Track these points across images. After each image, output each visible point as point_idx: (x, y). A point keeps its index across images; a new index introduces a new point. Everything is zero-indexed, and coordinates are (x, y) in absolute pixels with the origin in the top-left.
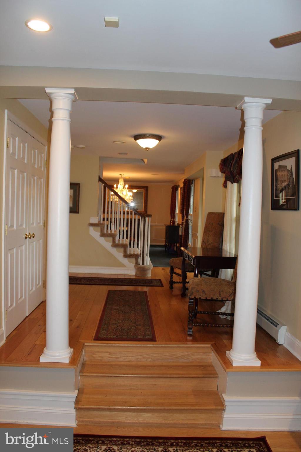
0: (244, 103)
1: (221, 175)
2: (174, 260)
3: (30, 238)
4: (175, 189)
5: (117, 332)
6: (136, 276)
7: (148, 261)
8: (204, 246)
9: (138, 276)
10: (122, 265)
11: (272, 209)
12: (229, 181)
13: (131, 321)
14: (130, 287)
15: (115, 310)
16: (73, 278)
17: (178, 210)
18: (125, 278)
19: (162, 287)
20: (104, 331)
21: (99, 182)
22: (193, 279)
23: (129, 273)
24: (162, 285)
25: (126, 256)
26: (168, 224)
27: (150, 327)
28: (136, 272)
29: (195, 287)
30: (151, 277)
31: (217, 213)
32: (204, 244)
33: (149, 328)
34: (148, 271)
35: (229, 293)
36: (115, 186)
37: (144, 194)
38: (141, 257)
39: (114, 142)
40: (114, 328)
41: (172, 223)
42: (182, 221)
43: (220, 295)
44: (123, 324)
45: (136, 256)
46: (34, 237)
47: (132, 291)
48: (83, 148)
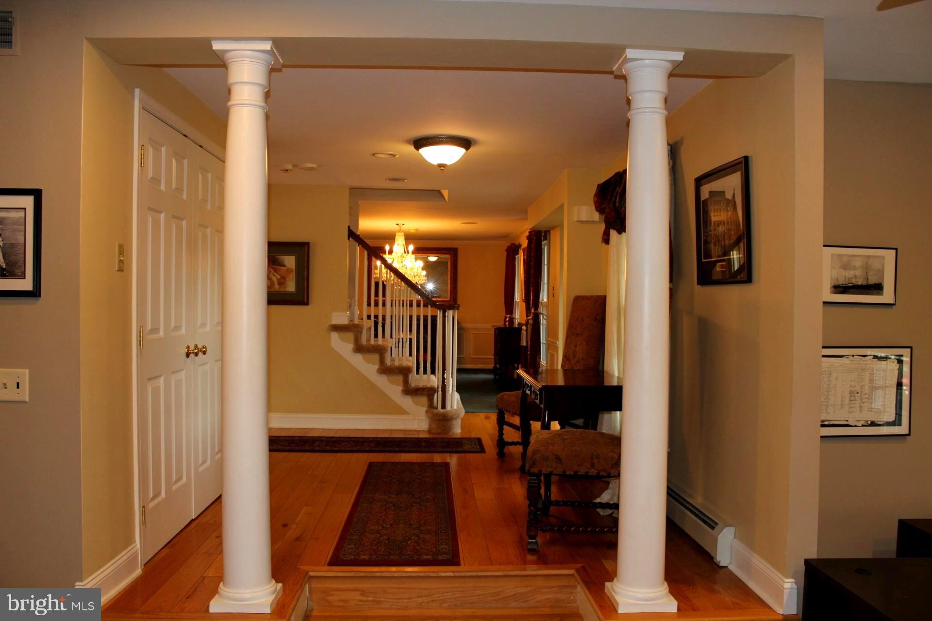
0: (627, 60)
1: (599, 219)
2: (506, 397)
3: (196, 354)
4: (512, 251)
5: (380, 548)
6: (429, 432)
7: (454, 400)
8: (567, 366)
9: (433, 431)
10: (399, 411)
11: (698, 284)
12: (614, 229)
13: (411, 525)
14: (415, 455)
15: (379, 502)
16: (297, 438)
17: (518, 296)
18: (406, 436)
19: (482, 454)
20: (352, 546)
21: (349, 239)
22: (538, 434)
23: (416, 427)
24: (482, 450)
25: (410, 391)
26: (501, 324)
27: (450, 535)
28: (430, 425)
29: (540, 449)
30: (461, 433)
31: (592, 296)
32: (568, 362)
33: (447, 537)
34: (454, 422)
35: (611, 460)
36: (387, 248)
37: (449, 264)
38: (440, 392)
39: (374, 155)
40: (374, 540)
41: (507, 323)
42: (527, 316)
43: (593, 465)
44: (394, 532)
45: (429, 392)
46: (204, 353)
47: (419, 464)
48: (312, 169)
